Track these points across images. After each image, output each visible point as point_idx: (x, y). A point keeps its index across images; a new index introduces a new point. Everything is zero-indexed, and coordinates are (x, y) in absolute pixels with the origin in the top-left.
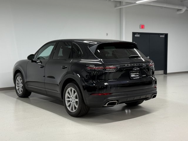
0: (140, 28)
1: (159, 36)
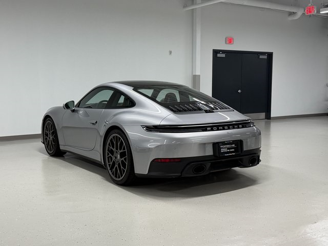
0: (226, 43)
1: (259, 57)
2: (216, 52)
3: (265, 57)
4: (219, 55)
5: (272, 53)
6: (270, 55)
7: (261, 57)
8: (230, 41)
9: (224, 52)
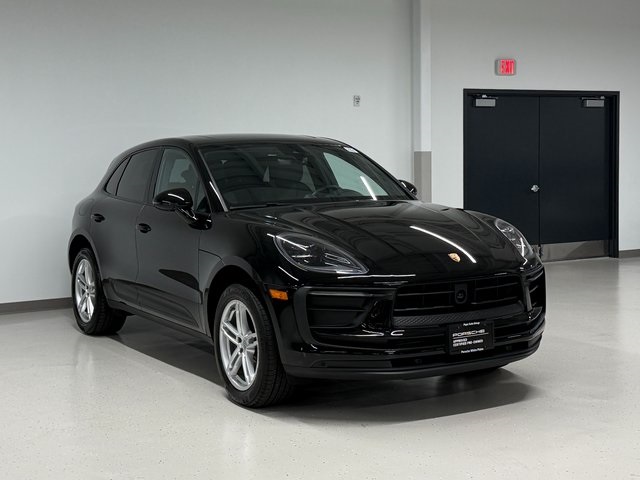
0: (497, 73)
1: (583, 102)
2: (471, 96)
3: (600, 103)
4: (479, 103)
5: (618, 92)
6: (612, 99)
7: (590, 103)
8: (508, 67)
9: (491, 94)
